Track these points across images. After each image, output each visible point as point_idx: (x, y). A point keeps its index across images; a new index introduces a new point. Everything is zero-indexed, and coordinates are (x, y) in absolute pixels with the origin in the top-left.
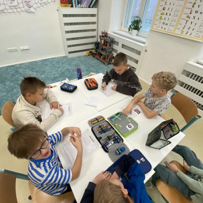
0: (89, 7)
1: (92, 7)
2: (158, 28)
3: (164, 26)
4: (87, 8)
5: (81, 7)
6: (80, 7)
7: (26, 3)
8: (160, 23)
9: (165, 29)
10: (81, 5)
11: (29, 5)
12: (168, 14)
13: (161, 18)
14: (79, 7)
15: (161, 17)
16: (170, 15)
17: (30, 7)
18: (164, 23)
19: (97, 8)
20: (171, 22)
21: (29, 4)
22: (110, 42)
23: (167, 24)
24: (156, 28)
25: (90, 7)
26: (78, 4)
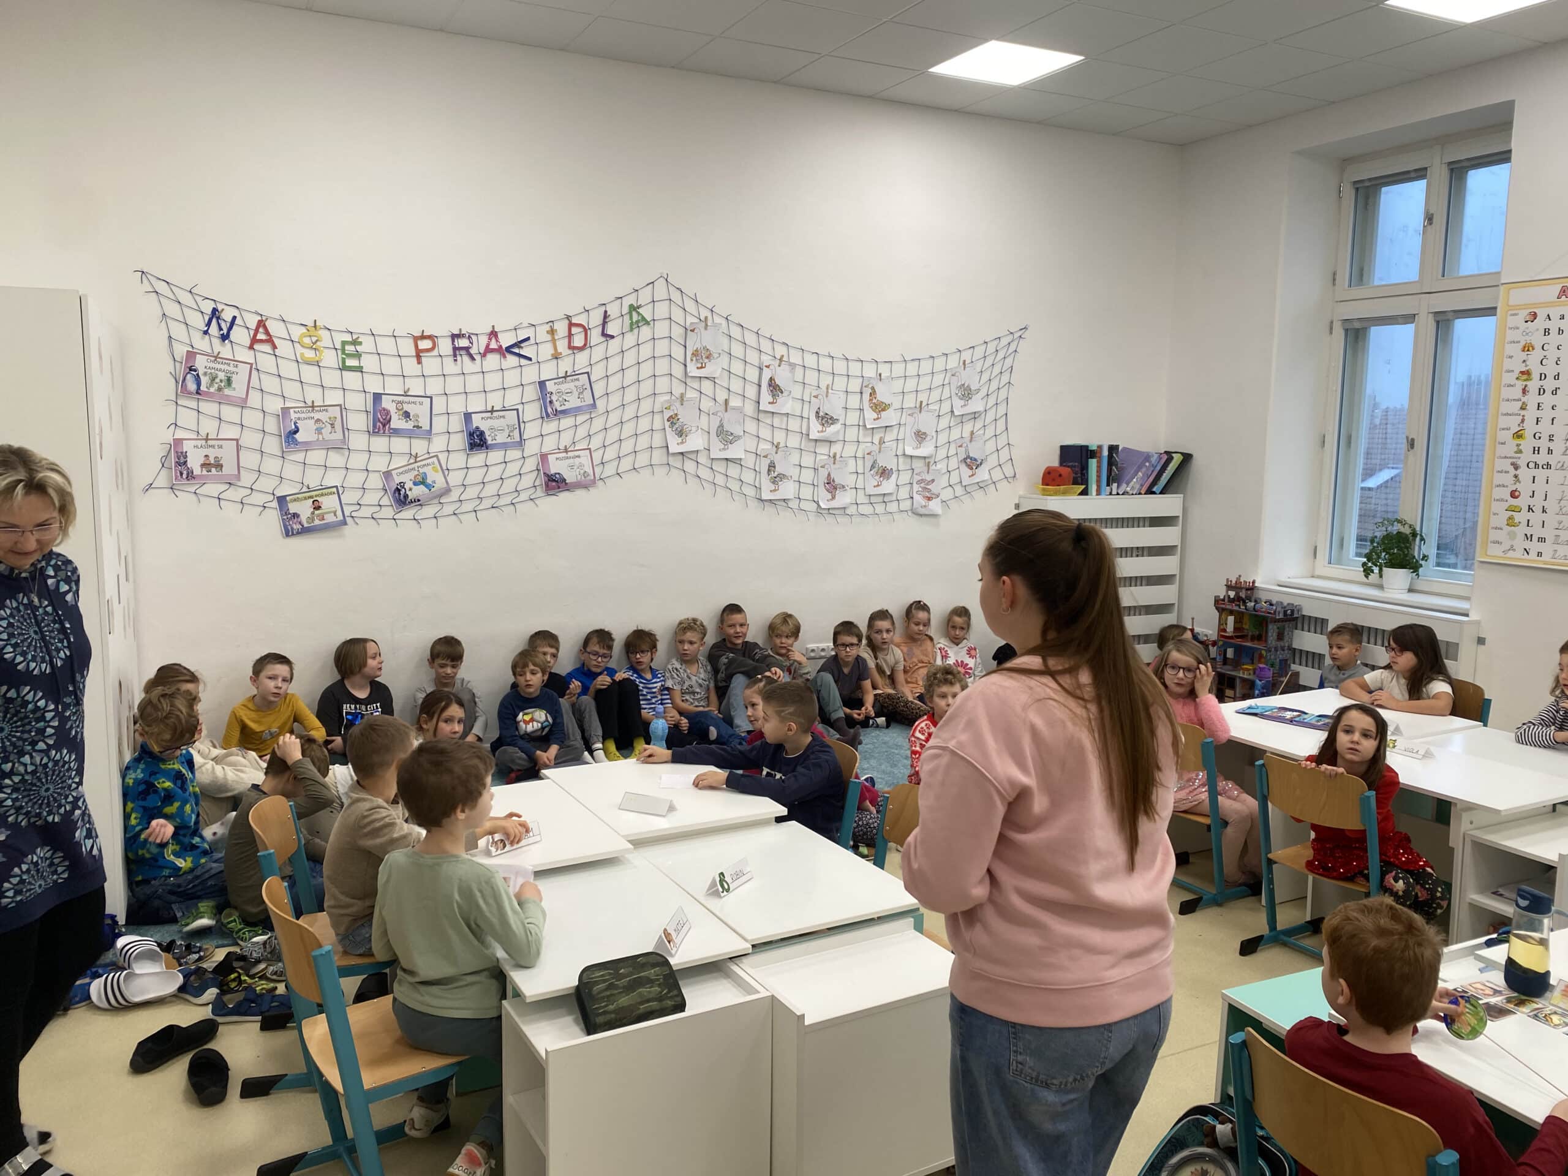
0: (1150, 491)
1: (1161, 493)
2: (1511, 554)
3: (1534, 546)
4: (1140, 494)
5: (1118, 494)
6: (1114, 492)
7: (922, 485)
8: (1512, 536)
9: (1540, 554)
10: (1118, 487)
11: (929, 490)
12: (1538, 509)
13: (1511, 522)
14: (1111, 494)
15: (1511, 518)
16: (1544, 511)
17: (929, 499)
18: (1529, 537)
19: (1182, 495)
20: (1557, 532)
21: (928, 487)
22: (1279, 621)
23: (1542, 540)
24: (1502, 554)
25: (1154, 493)
26: (1108, 485)
